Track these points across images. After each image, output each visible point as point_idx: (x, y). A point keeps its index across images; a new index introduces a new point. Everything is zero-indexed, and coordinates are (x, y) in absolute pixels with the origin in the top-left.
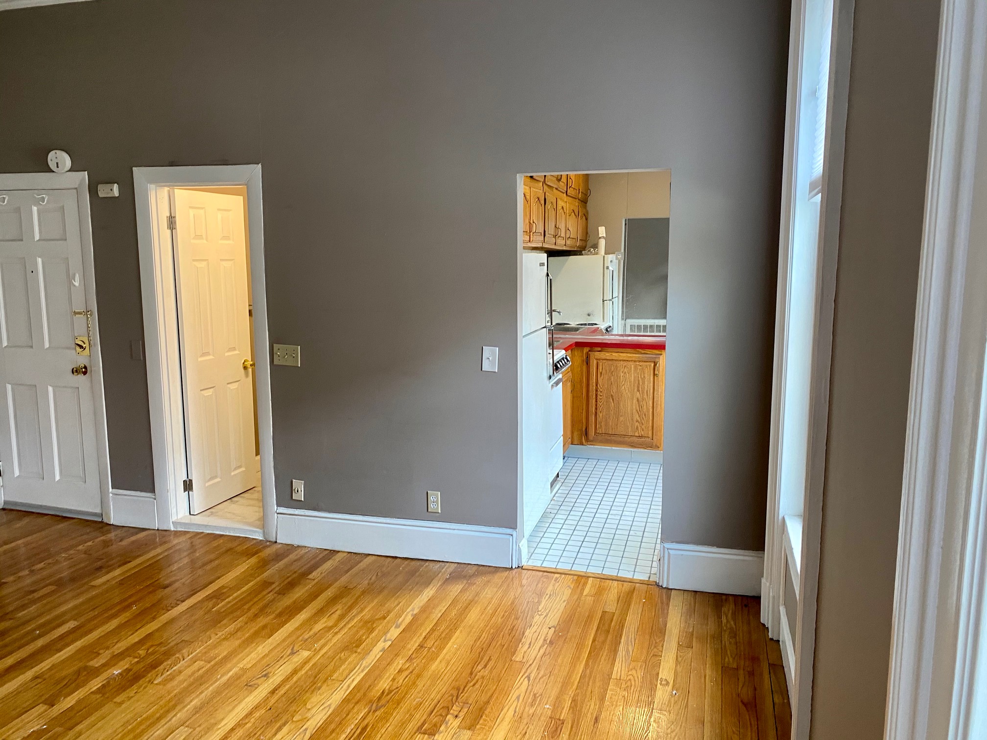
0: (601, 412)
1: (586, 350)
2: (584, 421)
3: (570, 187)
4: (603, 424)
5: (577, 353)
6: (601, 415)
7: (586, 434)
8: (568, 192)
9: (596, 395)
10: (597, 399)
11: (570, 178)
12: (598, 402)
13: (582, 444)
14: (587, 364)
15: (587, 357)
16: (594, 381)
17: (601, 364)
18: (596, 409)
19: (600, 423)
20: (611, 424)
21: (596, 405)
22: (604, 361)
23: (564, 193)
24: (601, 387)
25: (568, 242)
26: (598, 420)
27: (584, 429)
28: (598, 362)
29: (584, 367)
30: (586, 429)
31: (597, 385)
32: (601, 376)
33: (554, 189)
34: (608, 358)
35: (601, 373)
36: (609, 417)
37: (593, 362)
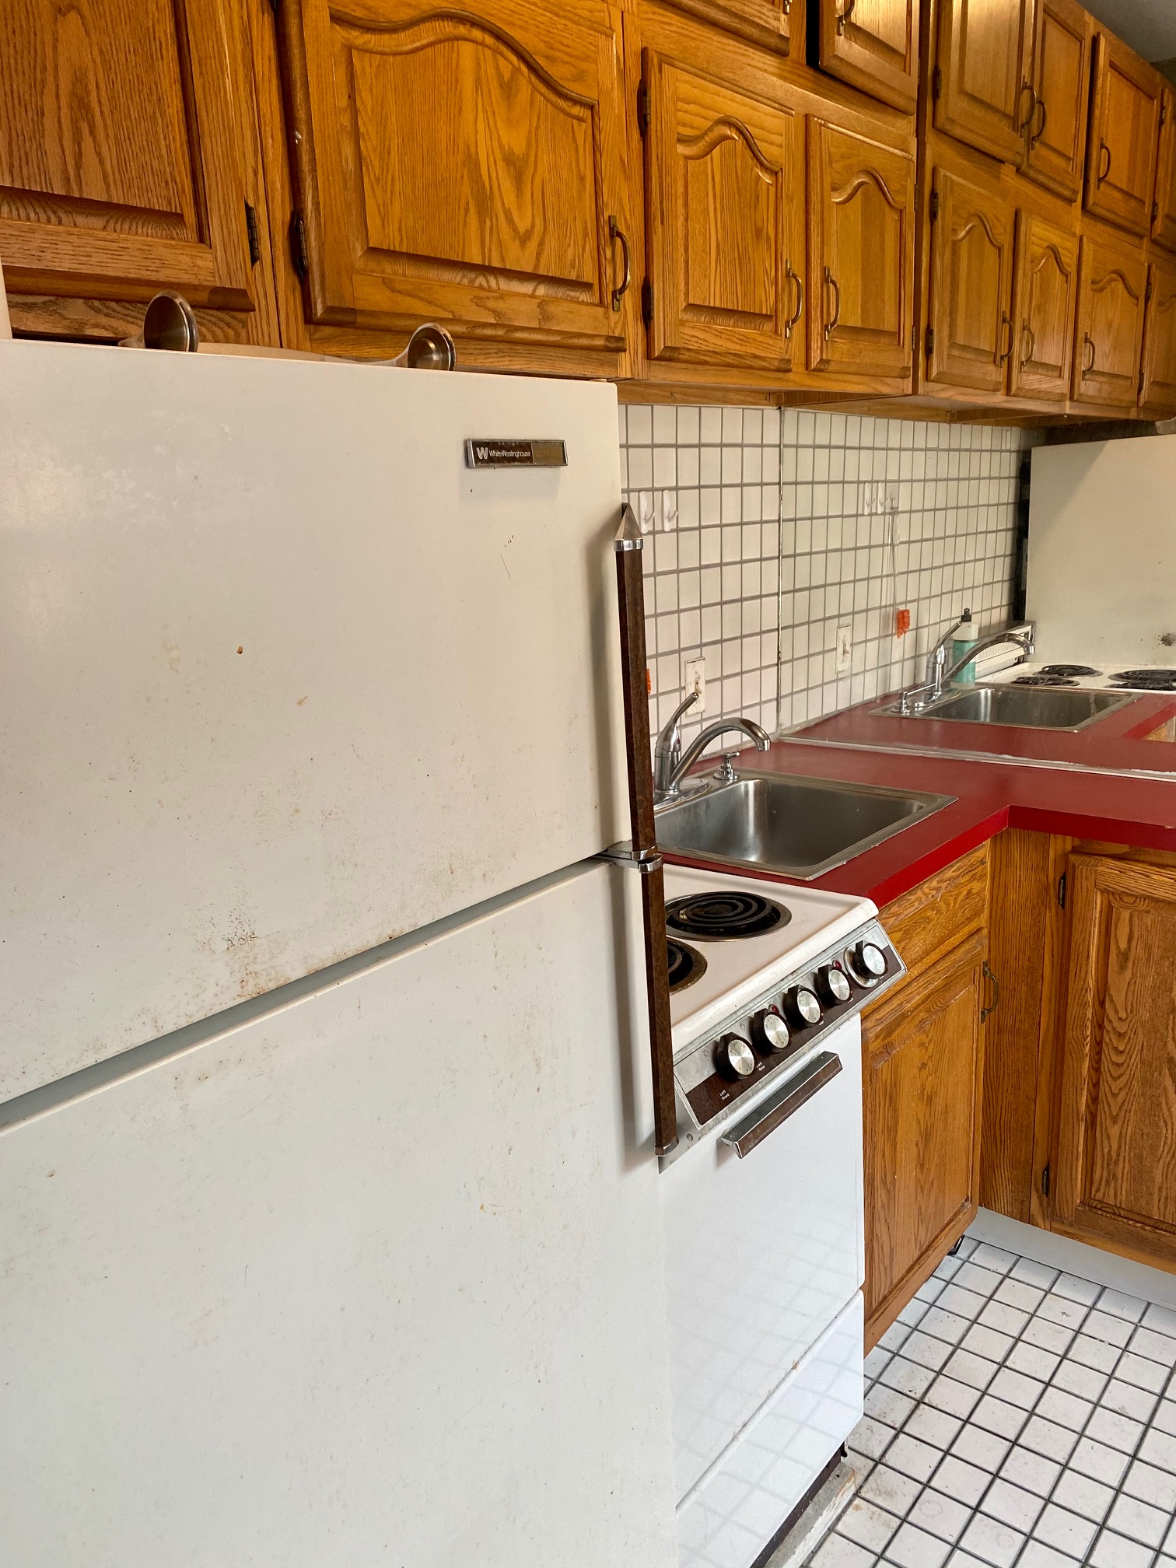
0: (1114, 1120)
1: (1059, 844)
2: (1040, 1132)
3: (1100, 180)
4: (1123, 1169)
5: (1021, 850)
6: (1114, 1131)
7: (1048, 1188)
8: (1091, 201)
9: (1098, 1043)
10: (1099, 1061)
11: (1102, 146)
12: (1106, 1075)
13: (1026, 1217)
14: (1063, 906)
15: (1064, 877)
16: (1091, 983)
17: (1126, 915)
18: (1094, 1099)
19: (1111, 1162)
20: (1159, 1179)
21: (1096, 1085)
22: (1142, 906)
23: (1070, 201)
24: (1123, 1015)
25: (1088, 388)
26: (1103, 1149)
27: (1038, 1167)
28: (1110, 907)
29: (1050, 917)
30: (1047, 1169)
31: (1102, 1004)
32: (1122, 968)
33: (1008, 171)
34: (1161, 894)
35: (1124, 956)
36: (1153, 1148)
37: (1089, 902)
